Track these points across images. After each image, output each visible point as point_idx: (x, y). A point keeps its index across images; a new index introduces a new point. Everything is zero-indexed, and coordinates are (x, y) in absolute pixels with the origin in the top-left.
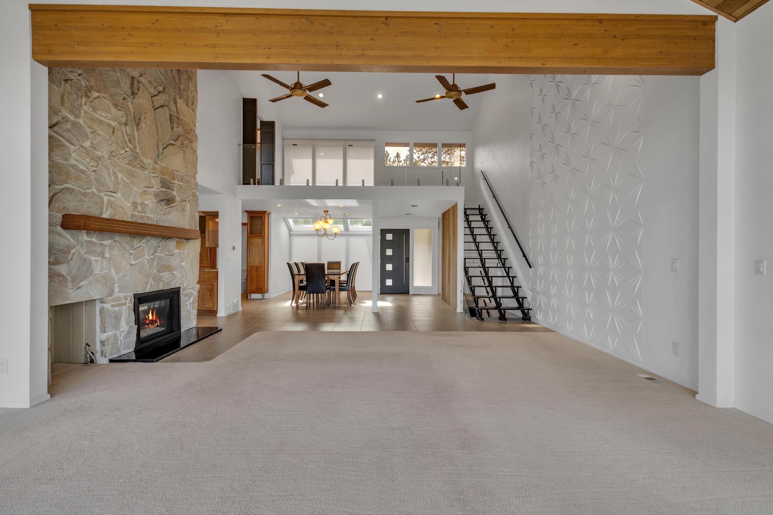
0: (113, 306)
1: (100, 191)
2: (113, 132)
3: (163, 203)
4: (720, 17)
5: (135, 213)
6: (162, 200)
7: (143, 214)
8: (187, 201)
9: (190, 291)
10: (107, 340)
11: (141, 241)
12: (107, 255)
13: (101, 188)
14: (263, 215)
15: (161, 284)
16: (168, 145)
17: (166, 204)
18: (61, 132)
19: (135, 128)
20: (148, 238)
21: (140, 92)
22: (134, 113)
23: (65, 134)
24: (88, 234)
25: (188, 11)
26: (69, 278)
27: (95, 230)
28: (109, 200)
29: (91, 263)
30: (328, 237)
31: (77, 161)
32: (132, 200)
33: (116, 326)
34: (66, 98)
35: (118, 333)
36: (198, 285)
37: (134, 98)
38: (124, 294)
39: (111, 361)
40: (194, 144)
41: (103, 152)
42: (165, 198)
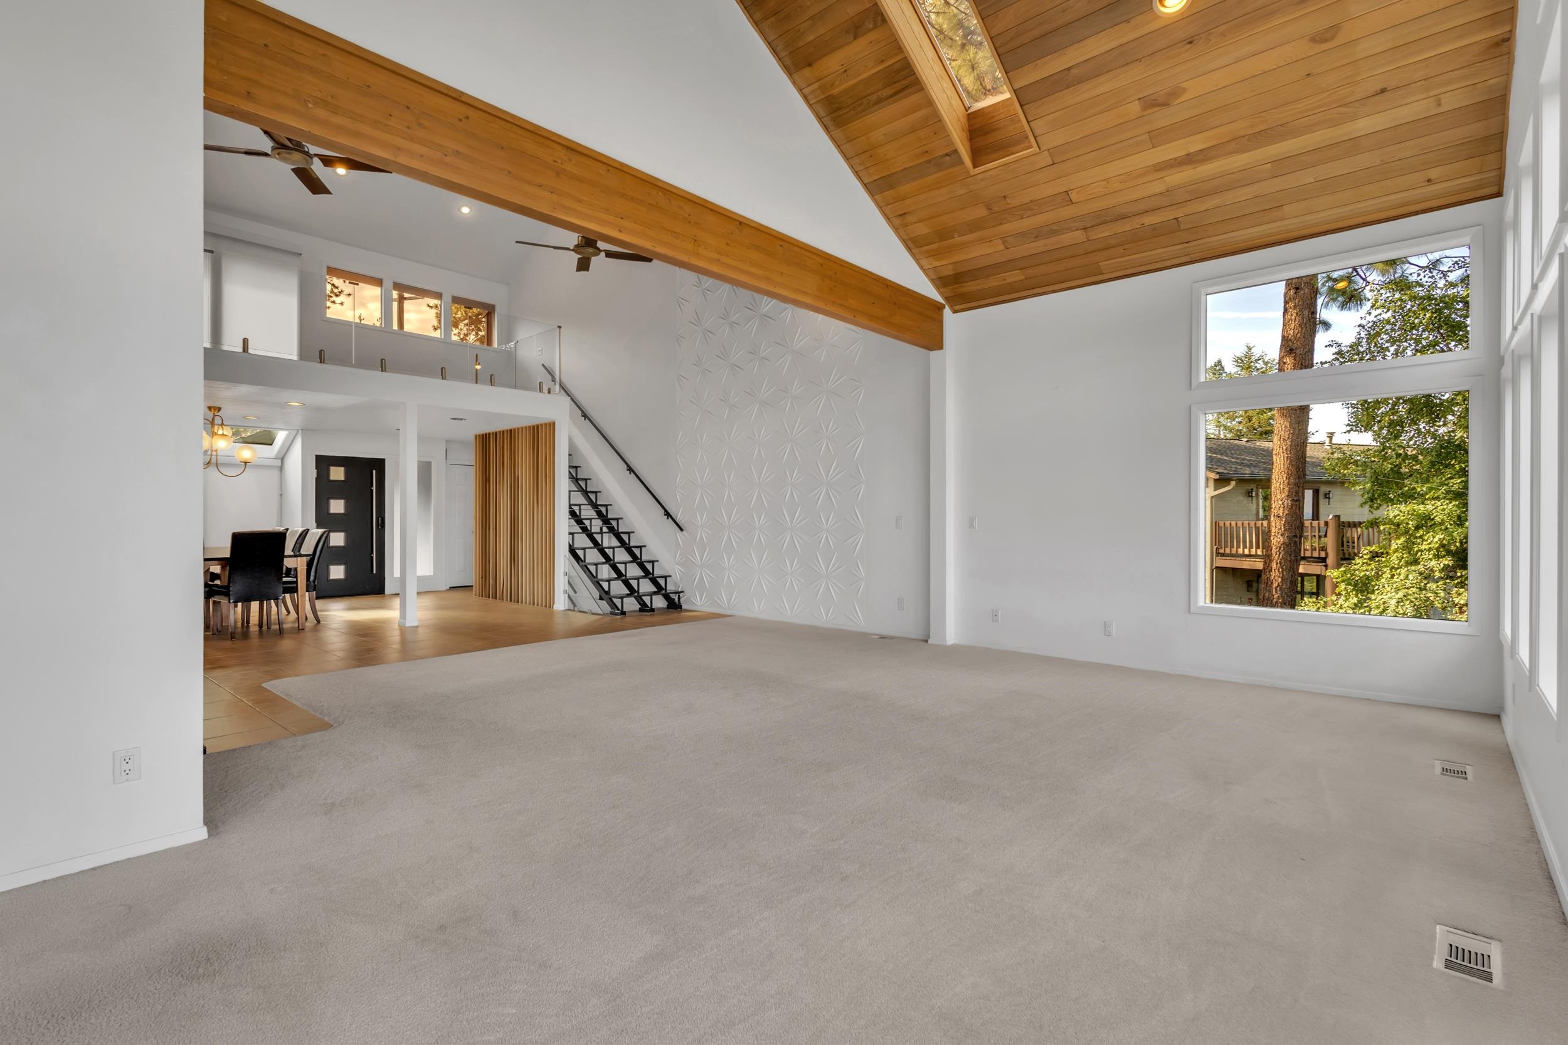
4: (947, 306)
25: (519, 124)
30: (219, 469)
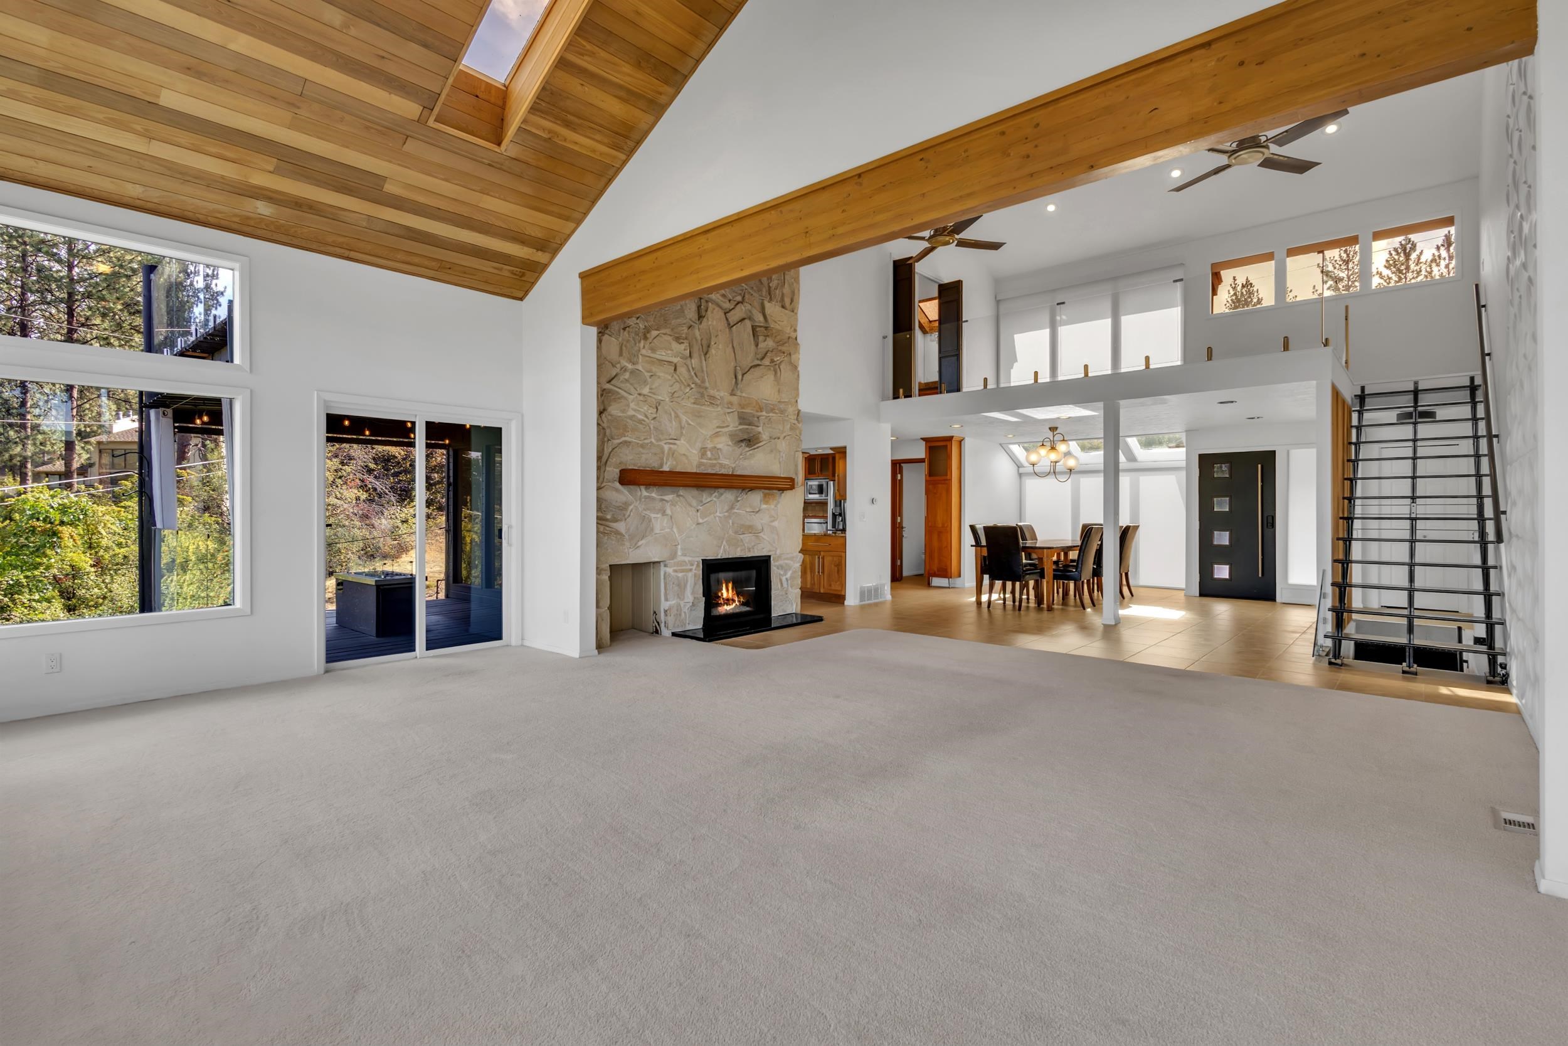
0: (675, 571)
1: (659, 440)
2: (675, 370)
3: (743, 445)
5: (703, 461)
6: (742, 441)
7: (714, 462)
8: (781, 438)
9: (786, 561)
10: (670, 609)
11: (712, 494)
12: (669, 512)
13: (660, 436)
14: (948, 443)
15: (739, 549)
16: (751, 367)
17: (748, 446)
18: (618, 384)
19: (703, 358)
20: (722, 490)
21: (709, 312)
22: (702, 340)
23: (622, 385)
24: (646, 489)
26: (627, 536)
27: (655, 485)
28: (670, 449)
29: (650, 521)
31: (635, 410)
32: (699, 445)
33: (680, 595)
34: (624, 348)
35: (682, 604)
36: (801, 554)
37: (701, 323)
38: (690, 559)
39: (674, 634)
40: (793, 357)
41: (664, 396)
42: (745, 437)
